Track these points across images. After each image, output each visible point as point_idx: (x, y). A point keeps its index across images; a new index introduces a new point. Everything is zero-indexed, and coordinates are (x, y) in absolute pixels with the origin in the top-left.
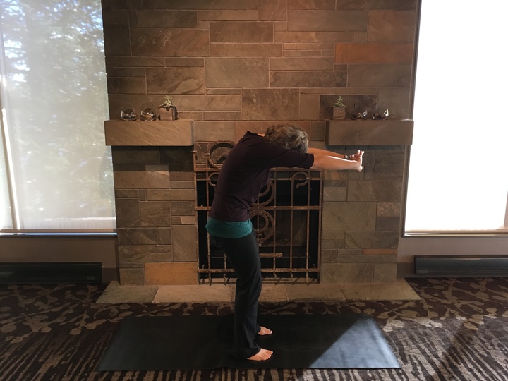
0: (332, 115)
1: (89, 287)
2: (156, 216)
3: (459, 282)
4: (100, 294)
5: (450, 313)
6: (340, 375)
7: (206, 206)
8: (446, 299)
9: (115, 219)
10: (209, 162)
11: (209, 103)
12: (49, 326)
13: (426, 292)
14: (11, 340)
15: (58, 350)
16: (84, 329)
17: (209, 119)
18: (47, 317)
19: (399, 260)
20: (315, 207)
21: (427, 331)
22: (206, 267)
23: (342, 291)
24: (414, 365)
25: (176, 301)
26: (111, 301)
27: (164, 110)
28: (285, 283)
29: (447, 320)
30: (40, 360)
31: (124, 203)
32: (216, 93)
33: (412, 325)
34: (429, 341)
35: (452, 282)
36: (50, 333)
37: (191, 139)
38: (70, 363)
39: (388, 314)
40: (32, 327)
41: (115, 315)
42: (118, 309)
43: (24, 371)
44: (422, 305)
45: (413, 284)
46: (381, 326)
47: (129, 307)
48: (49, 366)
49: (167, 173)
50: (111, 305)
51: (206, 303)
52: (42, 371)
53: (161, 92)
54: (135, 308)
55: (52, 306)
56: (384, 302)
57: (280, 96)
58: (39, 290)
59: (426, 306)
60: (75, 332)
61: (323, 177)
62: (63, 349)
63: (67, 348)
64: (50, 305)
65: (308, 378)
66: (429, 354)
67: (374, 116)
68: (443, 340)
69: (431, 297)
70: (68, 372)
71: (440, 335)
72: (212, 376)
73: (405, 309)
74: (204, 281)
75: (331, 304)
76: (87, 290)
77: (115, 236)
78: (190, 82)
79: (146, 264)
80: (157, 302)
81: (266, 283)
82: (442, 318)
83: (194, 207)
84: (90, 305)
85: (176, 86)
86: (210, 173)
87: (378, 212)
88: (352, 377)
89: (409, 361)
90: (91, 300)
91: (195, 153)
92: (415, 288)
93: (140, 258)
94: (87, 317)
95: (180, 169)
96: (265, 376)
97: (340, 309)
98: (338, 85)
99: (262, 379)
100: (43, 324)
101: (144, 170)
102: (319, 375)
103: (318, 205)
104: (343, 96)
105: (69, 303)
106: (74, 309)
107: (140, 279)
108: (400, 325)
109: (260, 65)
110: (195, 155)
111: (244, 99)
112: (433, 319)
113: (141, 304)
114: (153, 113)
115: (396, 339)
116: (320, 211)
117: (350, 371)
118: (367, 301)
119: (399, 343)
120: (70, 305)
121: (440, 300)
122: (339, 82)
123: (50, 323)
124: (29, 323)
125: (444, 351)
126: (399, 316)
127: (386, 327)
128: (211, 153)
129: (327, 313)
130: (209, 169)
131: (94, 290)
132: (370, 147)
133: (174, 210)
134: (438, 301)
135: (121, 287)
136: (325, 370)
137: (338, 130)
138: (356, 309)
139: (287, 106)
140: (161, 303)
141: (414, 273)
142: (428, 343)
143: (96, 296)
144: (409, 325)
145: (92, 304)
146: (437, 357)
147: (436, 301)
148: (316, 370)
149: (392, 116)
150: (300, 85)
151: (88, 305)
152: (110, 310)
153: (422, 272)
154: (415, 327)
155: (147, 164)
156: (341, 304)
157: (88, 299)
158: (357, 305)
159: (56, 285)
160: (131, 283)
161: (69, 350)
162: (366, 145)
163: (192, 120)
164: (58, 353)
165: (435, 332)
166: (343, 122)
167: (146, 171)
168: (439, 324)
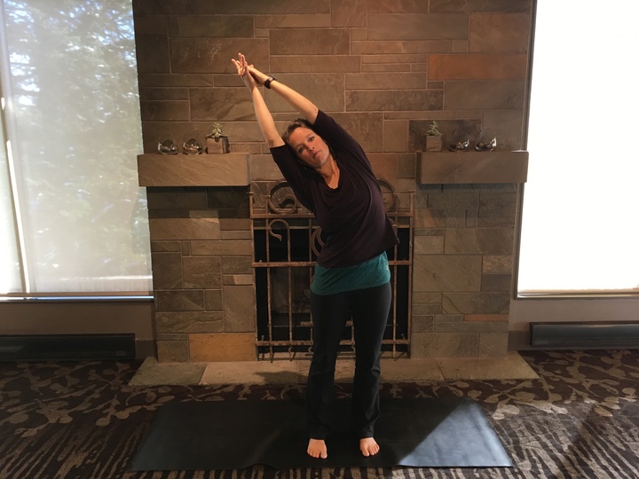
0: (425, 145)
1: (118, 364)
2: (202, 275)
3: (587, 355)
4: (133, 374)
5: (577, 395)
6: (440, 476)
7: (266, 261)
8: (571, 377)
9: (151, 277)
10: (269, 207)
12: (70, 415)
13: (546, 369)
14: (22, 433)
15: (82, 446)
16: (114, 418)
18: (66, 404)
19: (511, 328)
20: (404, 262)
21: (548, 418)
22: (267, 339)
23: (440, 368)
24: (533, 462)
25: (228, 383)
26: (147, 383)
27: (212, 141)
29: (573, 405)
30: (60, 459)
31: (163, 259)
33: (529, 411)
34: (551, 431)
35: (577, 356)
36: (70, 424)
37: (246, 177)
38: (96, 463)
39: (499, 397)
40: (48, 417)
41: (153, 399)
42: (156, 392)
43: (40, 473)
44: (541, 385)
45: (529, 359)
46: (490, 413)
47: (170, 389)
48: (70, 466)
49: (216, 221)
50: (147, 387)
51: (267, 386)
52: (62, 472)
53: (208, 119)
54: (178, 391)
55: (73, 389)
56: (493, 382)
57: (359, 122)
58: (56, 369)
59: (546, 387)
60: (103, 422)
61: (414, 224)
62: (88, 444)
63: (94, 443)
64: (70, 388)
66: (552, 448)
67: (478, 146)
69: (553, 375)
70: (95, 473)
71: (565, 423)
72: (277, 478)
73: (520, 390)
74: (263, 356)
75: (426, 385)
76: (117, 369)
77: (152, 300)
78: (245, 105)
79: (191, 336)
80: (205, 383)
81: (343, 358)
82: (566, 402)
83: (251, 262)
84: (120, 388)
85: (228, 111)
86: (270, 220)
87: (484, 268)
88: (455, 478)
89: (526, 458)
90: (122, 382)
91: (251, 194)
92: (532, 363)
93: (183, 328)
94: (118, 403)
95: (233, 215)
96: (344, 478)
97: (437, 391)
98: (432, 108)
100: (62, 412)
101: (187, 216)
102: (412, 476)
103: (408, 259)
104: (438, 122)
105: (95, 385)
106: (100, 393)
107: (183, 355)
108: (514, 411)
109: (333, 83)
110: (251, 198)
112: (555, 403)
113: (185, 385)
114: (198, 145)
115: (509, 428)
116: (410, 267)
117: (451, 470)
118: (471, 381)
119: (513, 435)
120: (96, 388)
121: (564, 379)
122: (433, 103)
123: (70, 411)
124: (44, 411)
125: (570, 443)
126: (512, 400)
127: (496, 414)
128: (272, 194)
129: (421, 396)
130: (269, 215)
131: (126, 368)
132: (472, 186)
133: (226, 267)
134: (561, 380)
135: (159, 365)
136: (420, 470)
137: (433, 164)
138: (457, 391)
139: (367, 134)
140: (210, 385)
141: (531, 344)
142: (550, 433)
143: (129, 376)
144: (526, 411)
145: (123, 386)
146: (562, 451)
147: (558, 380)
148: (408, 469)
149: (501, 147)
150: (383, 108)
151: (117, 388)
152: (146, 393)
153: (540, 343)
154: (533, 413)
155: (191, 209)
156: (438, 385)
157: (118, 381)
158: (459, 386)
159: (77, 363)
160: (171, 359)
161: (96, 445)
162: (468, 182)
163: (248, 153)
164: (82, 449)
165: (558, 419)
166: (439, 154)
167: (190, 218)
168: (564, 409)
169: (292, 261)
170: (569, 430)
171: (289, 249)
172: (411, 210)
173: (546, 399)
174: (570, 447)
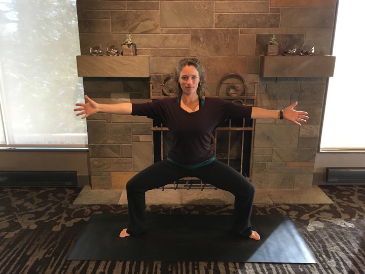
0: (267, 51)
1: (67, 190)
2: (120, 135)
3: (362, 188)
4: (76, 197)
5: (359, 215)
6: (277, 270)
7: (160, 127)
8: (354, 203)
9: (86, 134)
10: (163, 92)
11: (163, 42)
12: (36, 223)
13: (337, 197)
14: (5, 236)
15: (43, 245)
16: (63, 226)
17: (163, 54)
18: (33, 216)
19: (315, 171)
20: (249, 129)
21: (343, 230)
23: (269, 196)
24: (337, 260)
26: (85, 203)
27: (126, 47)
29: (357, 221)
30: (28, 254)
31: (95, 125)
32: (169, 32)
33: (329, 225)
34: (346, 239)
35: (356, 189)
36: (36, 229)
37: (148, 71)
38: (52, 257)
39: (309, 216)
40: (22, 224)
41: (88, 214)
42: (91, 209)
43: (15, 263)
44: (336, 208)
45: (326, 190)
46: (305, 226)
47: (99, 207)
48: (35, 259)
49: (129, 100)
50: (85, 205)
51: (161, 205)
52: (30, 263)
53: (123, 32)
54: (103, 207)
55: (38, 206)
56: (305, 205)
57: (223, 35)
58: (28, 193)
59: (339, 209)
60: (57, 229)
61: (256, 104)
62: (47, 243)
63: (50, 243)
64: (36, 205)
65: (250, 271)
66: (348, 251)
67: (302, 52)
69: (342, 201)
70: (50, 264)
71: (354, 234)
72: (170, 270)
73: (322, 211)
75: (262, 207)
76: (65, 193)
77: (87, 151)
78: (147, 23)
79: (112, 173)
80: (121, 204)
81: (208, 189)
82: (354, 220)
83: (151, 127)
84: (68, 206)
85: (136, 27)
87: (300, 133)
88: (287, 271)
89: (332, 258)
90: (69, 202)
91: (151, 83)
92: (328, 193)
93: (107, 168)
94: (67, 216)
95: (140, 96)
96: (214, 270)
97: (269, 211)
98: (272, 26)
99: (211, 272)
100: (31, 221)
101: (109, 97)
102: (259, 269)
103: (251, 126)
104: (276, 35)
105: (51, 204)
106: (55, 209)
107: (107, 185)
108: (321, 225)
109: (206, 8)
110: (151, 85)
111: (192, 38)
112: (346, 220)
113: (109, 205)
114: (116, 49)
115: (318, 237)
116: (253, 132)
117: (284, 265)
118: (290, 204)
119: (321, 241)
120: (52, 206)
121: (349, 204)
122: (273, 23)
123: (36, 221)
124: (19, 220)
125: (359, 248)
126: (318, 218)
127: (309, 227)
128: (164, 83)
129: (259, 214)
131: (72, 193)
132: (296, 79)
133: (134, 130)
135: (92, 191)
136: (264, 265)
137: (271, 64)
138: (282, 211)
139: (228, 44)
140: (125, 205)
141: (327, 181)
142: (345, 241)
143: (73, 198)
145: (70, 204)
146: (354, 253)
147: (346, 204)
148: (255, 264)
149: (317, 53)
150: (240, 26)
151: (66, 206)
152: (84, 210)
153: (332, 181)
154: (333, 227)
155: (112, 93)
156: (270, 207)
157: (66, 201)
158: (283, 208)
159: (41, 189)
160: (100, 188)
161: (52, 244)
162: (294, 76)
163: (149, 56)
164: (43, 247)
165: (349, 231)
166: (276, 57)
167: (111, 98)
168: (352, 224)
170: (357, 239)
172: (255, 95)
173: (340, 217)
174: (359, 250)
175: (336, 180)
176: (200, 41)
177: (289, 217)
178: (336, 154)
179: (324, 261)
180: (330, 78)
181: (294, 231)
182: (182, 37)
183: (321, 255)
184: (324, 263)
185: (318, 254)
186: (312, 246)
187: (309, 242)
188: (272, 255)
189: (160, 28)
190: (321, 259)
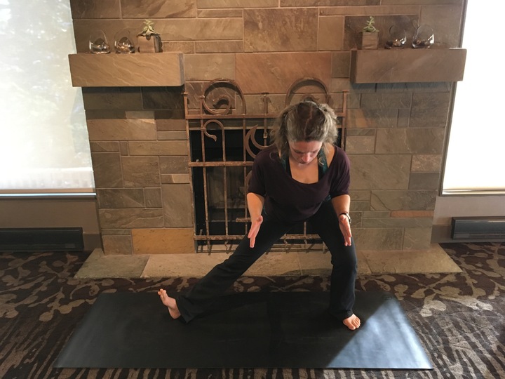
0: (361, 43)
1: (68, 256)
2: (142, 174)
4: (80, 266)
5: (499, 290)
7: (202, 161)
8: (492, 270)
10: (204, 107)
11: (202, 30)
12: (16, 309)
13: (468, 262)
15: (22, 343)
16: (57, 312)
17: (203, 50)
18: (14, 297)
19: (435, 223)
21: (475, 315)
22: (204, 233)
23: (366, 261)
24: (464, 364)
25: (168, 275)
26: (92, 275)
27: (143, 39)
28: (298, 251)
29: (497, 301)
31: (102, 158)
32: (210, 15)
33: (454, 307)
34: (479, 329)
35: (496, 248)
36: (15, 319)
37: (179, 77)
38: (34, 363)
39: (425, 292)
41: (96, 293)
42: (100, 285)
44: (465, 279)
45: (450, 251)
46: (418, 309)
47: (112, 282)
48: (9, 366)
49: (153, 121)
50: (91, 280)
53: (140, 16)
54: (120, 283)
55: (22, 282)
56: (419, 275)
57: (293, 19)
58: (12, 260)
59: (470, 281)
60: (46, 317)
61: (346, 124)
62: (29, 341)
63: (34, 340)
64: (20, 280)
66: (481, 349)
67: (415, 43)
68: (496, 328)
69: (474, 268)
70: (30, 375)
71: (491, 321)
73: (444, 285)
74: (202, 248)
76: (65, 261)
77: (95, 197)
78: (176, 1)
79: (133, 230)
80: (146, 276)
81: (275, 251)
82: (492, 297)
83: (187, 162)
84: (67, 280)
85: (159, 8)
86: (205, 120)
87: (413, 166)
89: (457, 360)
90: (69, 274)
91: (186, 95)
92: (453, 256)
93: (126, 223)
94: (63, 296)
95: (169, 115)
97: (365, 285)
100: (9, 305)
101: (123, 117)
104: (375, 18)
105: (43, 278)
106: (48, 285)
107: (127, 247)
108: (442, 307)
110: (185, 98)
111: (246, 23)
112: (479, 298)
113: (128, 278)
114: (130, 44)
115: (437, 326)
117: (383, 373)
118: (397, 274)
119: (441, 333)
120: (44, 280)
121: (485, 272)
123: (17, 305)
125: (499, 344)
126: (438, 295)
127: (423, 310)
128: (206, 95)
130: (204, 116)
131: (75, 260)
132: (406, 85)
133: (164, 166)
134: (483, 274)
135: (105, 257)
136: (352, 372)
137: (368, 63)
138: (385, 285)
139: (302, 32)
140: (151, 278)
141: (452, 237)
142: (478, 332)
143: (76, 268)
144: (452, 307)
145: (70, 279)
146: (491, 352)
147: (480, 273)
148: (340, 371)
149: (438, 44)
150: (319, 3)
151: (64, 281)
152: (90, 286)
153: (460, 237)
154: (459, 309)
155: (127, 110)
156: (366, 278)
157: (66, 273)
158: (385, 280)
159: (30, 254)
160: (117, 252)
161: (37, 342)
162: (403, 81)
163: (181, 52)
164: (23, 347)
165: (484, 316)
166: (375, 52)
167: (126, 118)
168: (488, 305)
169: (226, 161)
171: (224, 149)
172: (344, 110)
173: (470, 293)
174: (498, 347)
175: (467, 235)
176: (259, 29)
177: (393, 294)
178: (466, 198)
179: (445, 365)
180: (459, 83)
181: (400, 317)
182: (230, 22)
183: (440, 357)
184: (445, 369)
185: (436, 355)
186: (428, 341)
187: (423, 335)
188: (365, 356)
189: (197, 9)
190: (441, 363)
